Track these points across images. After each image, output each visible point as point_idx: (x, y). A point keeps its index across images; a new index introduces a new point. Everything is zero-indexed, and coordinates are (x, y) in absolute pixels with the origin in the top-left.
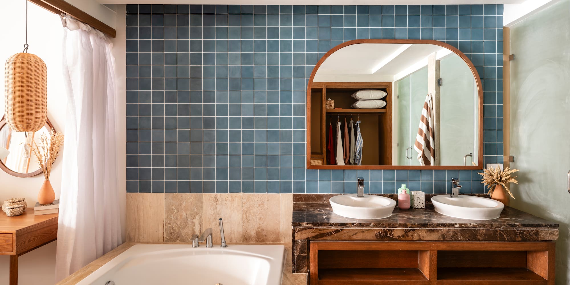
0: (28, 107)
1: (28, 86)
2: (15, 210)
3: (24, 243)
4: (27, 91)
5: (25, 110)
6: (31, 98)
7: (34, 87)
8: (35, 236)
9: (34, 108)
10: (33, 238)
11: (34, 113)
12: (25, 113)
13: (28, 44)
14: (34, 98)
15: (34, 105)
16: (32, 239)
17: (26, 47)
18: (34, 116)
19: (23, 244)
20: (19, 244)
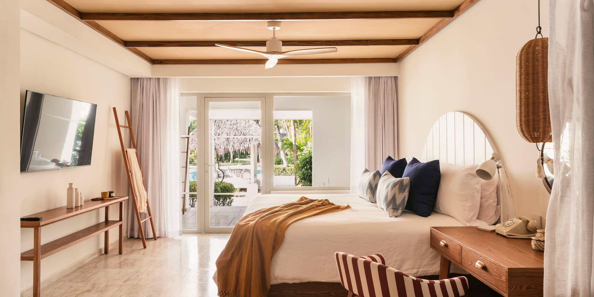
0: (534, 109)
1: (534, 82)
2: (539, 243)
3: (520, 288)
4: (534, 89)
5: (531, 114)
6: (538, 97)
7: (541, 82)
8: (538, 285)
9: (541, 110)
10: (535, 286)
11: (542, 117)
12: (531, 118)
13: (540, 26)
14: (542, 97)
15: (541, 106)
16: (533, 286)
17: (538, 31)
18: (542, 120)
19: (518, 288)
20: (513, 287)
